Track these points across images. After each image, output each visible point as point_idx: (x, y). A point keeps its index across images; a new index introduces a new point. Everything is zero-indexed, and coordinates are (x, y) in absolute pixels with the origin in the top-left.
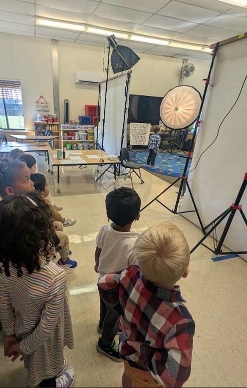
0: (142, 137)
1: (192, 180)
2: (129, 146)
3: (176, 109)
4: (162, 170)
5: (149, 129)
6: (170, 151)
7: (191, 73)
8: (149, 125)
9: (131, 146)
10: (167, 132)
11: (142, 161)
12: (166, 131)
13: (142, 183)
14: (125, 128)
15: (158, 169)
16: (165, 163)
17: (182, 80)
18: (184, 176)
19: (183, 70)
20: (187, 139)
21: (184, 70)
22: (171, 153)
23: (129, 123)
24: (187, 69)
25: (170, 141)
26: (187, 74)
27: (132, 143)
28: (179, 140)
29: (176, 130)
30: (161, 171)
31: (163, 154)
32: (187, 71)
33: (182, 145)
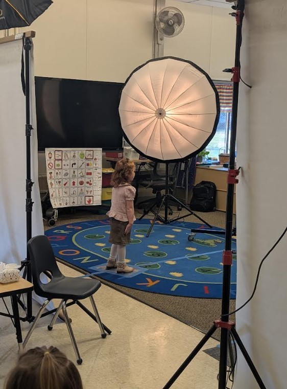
0: (81, 183)
1: (249, 329)
2: (49, 213)
3: (161, 113)
4: (154, 279)
5: (99, 163)
6: (162, 214)
7: (177, 28)
8: (98, 153)
9: (56, 211)
10: (147, 167)
11: (93, 257)
12: (143, 164)
13: (104, 336)
14: (34, 177)
15: (142, 278)
16: (157, 255)
17: (160, 42)
18: (225, 318)
19: (158, 19)
20: (198, 181)
21: (161, 21)
22: (166, 222)
23: (41, 149)
24: (166, 18)
25: (156, 189)
26: (170, 30)
27: (56, 204)
28: (179, 183)
29: (167, 162)
30: (151, 284)
31: (146, 227)
32: (167, 23)
33: (188, 197)
